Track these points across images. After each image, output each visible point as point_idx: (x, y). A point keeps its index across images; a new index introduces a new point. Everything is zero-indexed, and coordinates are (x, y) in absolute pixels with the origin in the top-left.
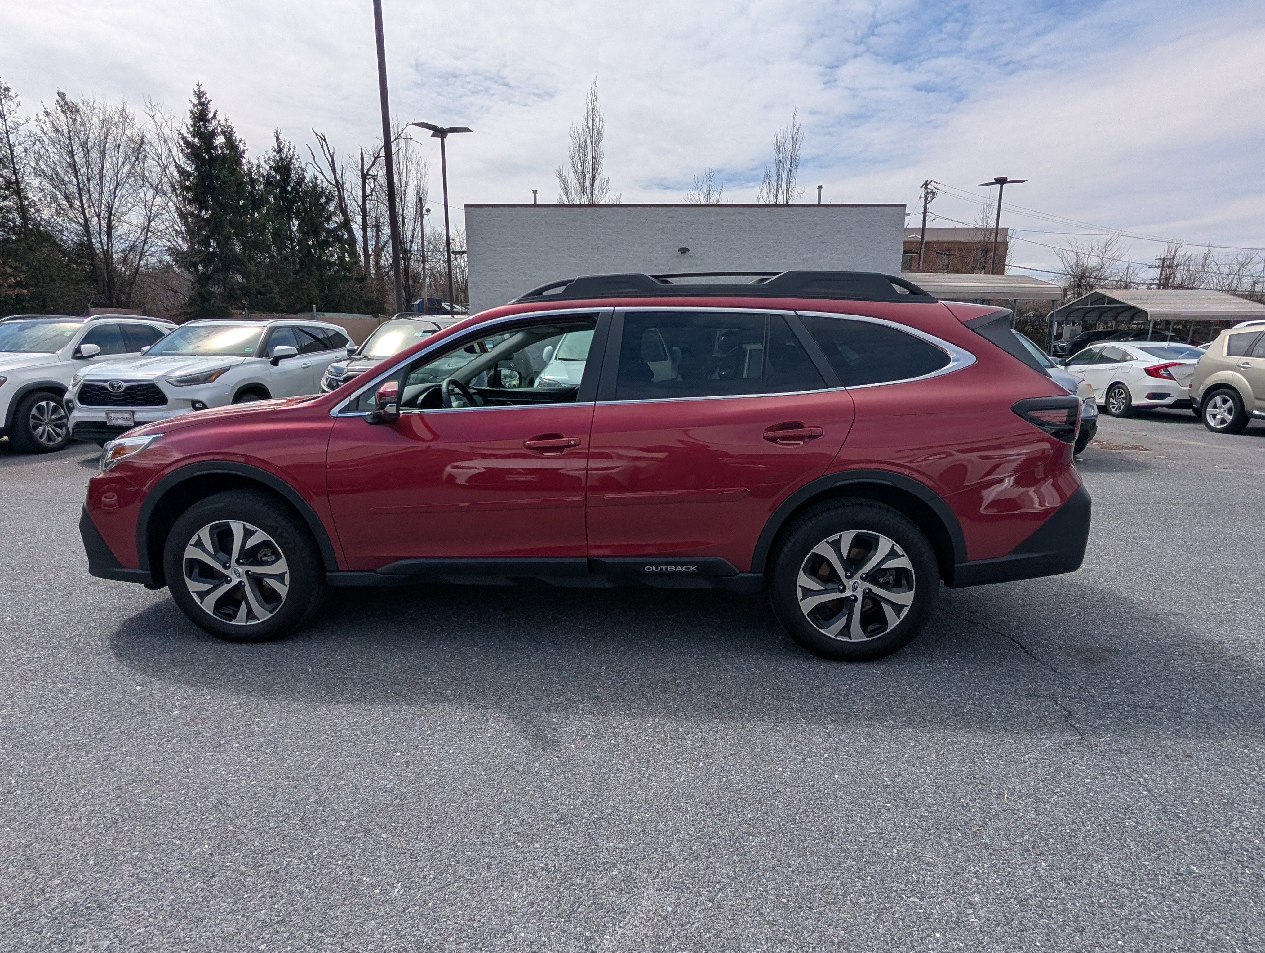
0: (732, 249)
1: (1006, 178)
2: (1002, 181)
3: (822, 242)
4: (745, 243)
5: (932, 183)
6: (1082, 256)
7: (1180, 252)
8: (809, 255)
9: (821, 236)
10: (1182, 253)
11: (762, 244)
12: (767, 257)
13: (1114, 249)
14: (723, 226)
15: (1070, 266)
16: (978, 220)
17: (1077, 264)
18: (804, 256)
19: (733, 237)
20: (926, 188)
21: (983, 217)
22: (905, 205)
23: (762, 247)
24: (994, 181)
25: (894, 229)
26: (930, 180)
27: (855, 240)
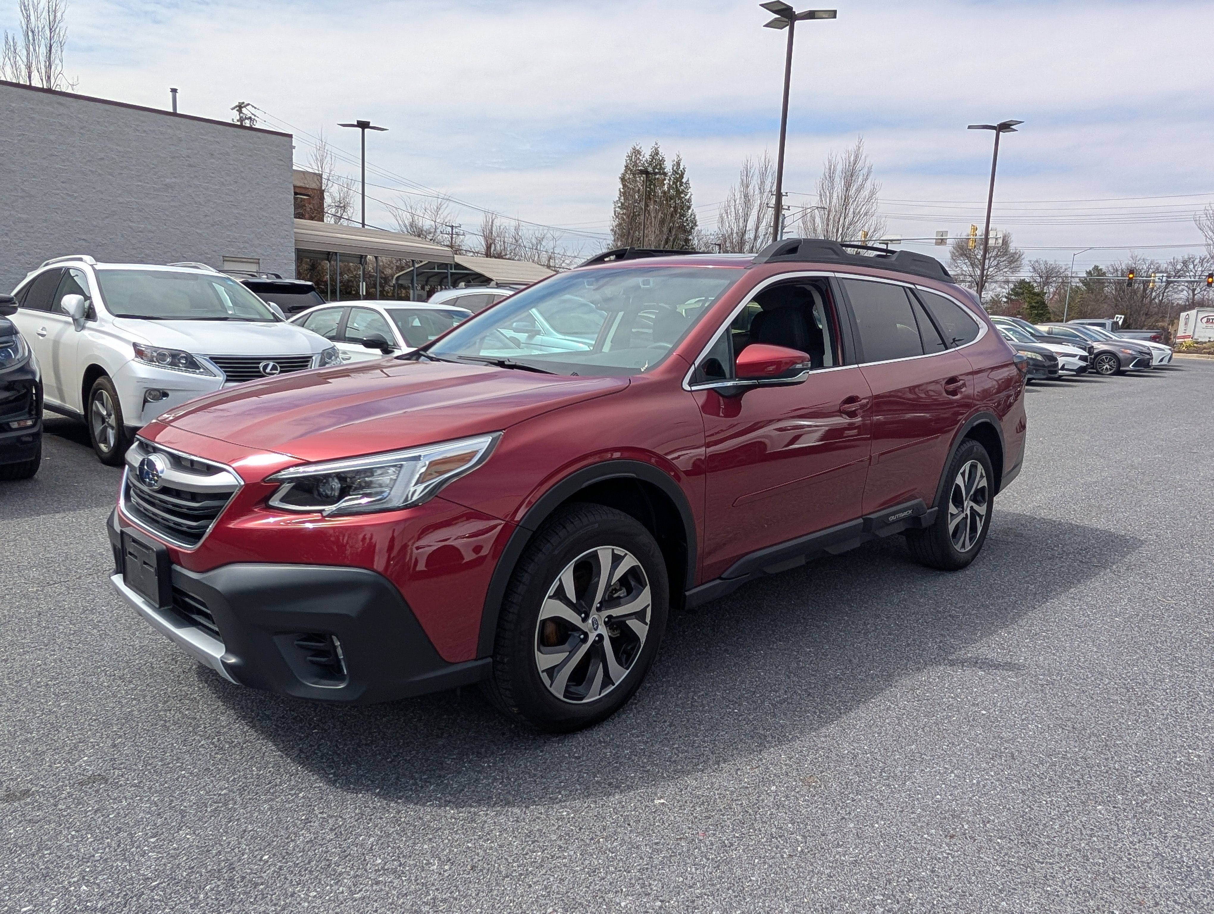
0: (52, 155)
1: (369, 123)
2: (363, 125)
3: (190, 166)
4: (74, 149)
5: (249, 107)
6: (416, 218)
7: (497, 223)
8: (174, 180)
9: (188, 157)
10: (498, 224)
11: (102, 155)
12: (111, 174)
13: (445, 214)
14: (32, 119)
15: (406, 226)
16: (312, 162)
17: (411, 225)
18: (168, 180)
19: (52, 138)
20: (240, 111)
21: (317, 159)
22: (291, 136)
23: (102, 159)
24: (356, 123)
25: (281, 163)
26: (246, 103)
27: (235, 169)
